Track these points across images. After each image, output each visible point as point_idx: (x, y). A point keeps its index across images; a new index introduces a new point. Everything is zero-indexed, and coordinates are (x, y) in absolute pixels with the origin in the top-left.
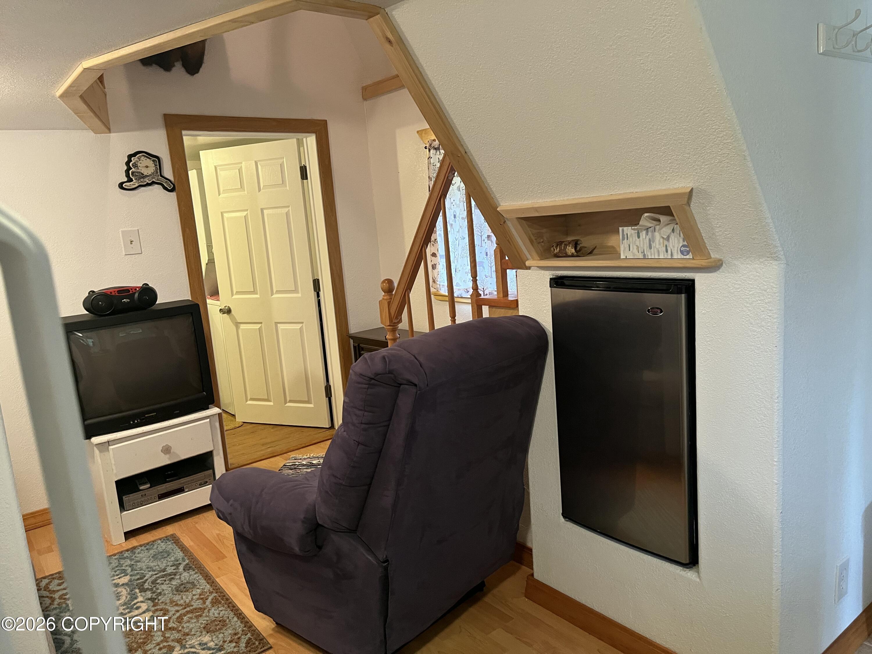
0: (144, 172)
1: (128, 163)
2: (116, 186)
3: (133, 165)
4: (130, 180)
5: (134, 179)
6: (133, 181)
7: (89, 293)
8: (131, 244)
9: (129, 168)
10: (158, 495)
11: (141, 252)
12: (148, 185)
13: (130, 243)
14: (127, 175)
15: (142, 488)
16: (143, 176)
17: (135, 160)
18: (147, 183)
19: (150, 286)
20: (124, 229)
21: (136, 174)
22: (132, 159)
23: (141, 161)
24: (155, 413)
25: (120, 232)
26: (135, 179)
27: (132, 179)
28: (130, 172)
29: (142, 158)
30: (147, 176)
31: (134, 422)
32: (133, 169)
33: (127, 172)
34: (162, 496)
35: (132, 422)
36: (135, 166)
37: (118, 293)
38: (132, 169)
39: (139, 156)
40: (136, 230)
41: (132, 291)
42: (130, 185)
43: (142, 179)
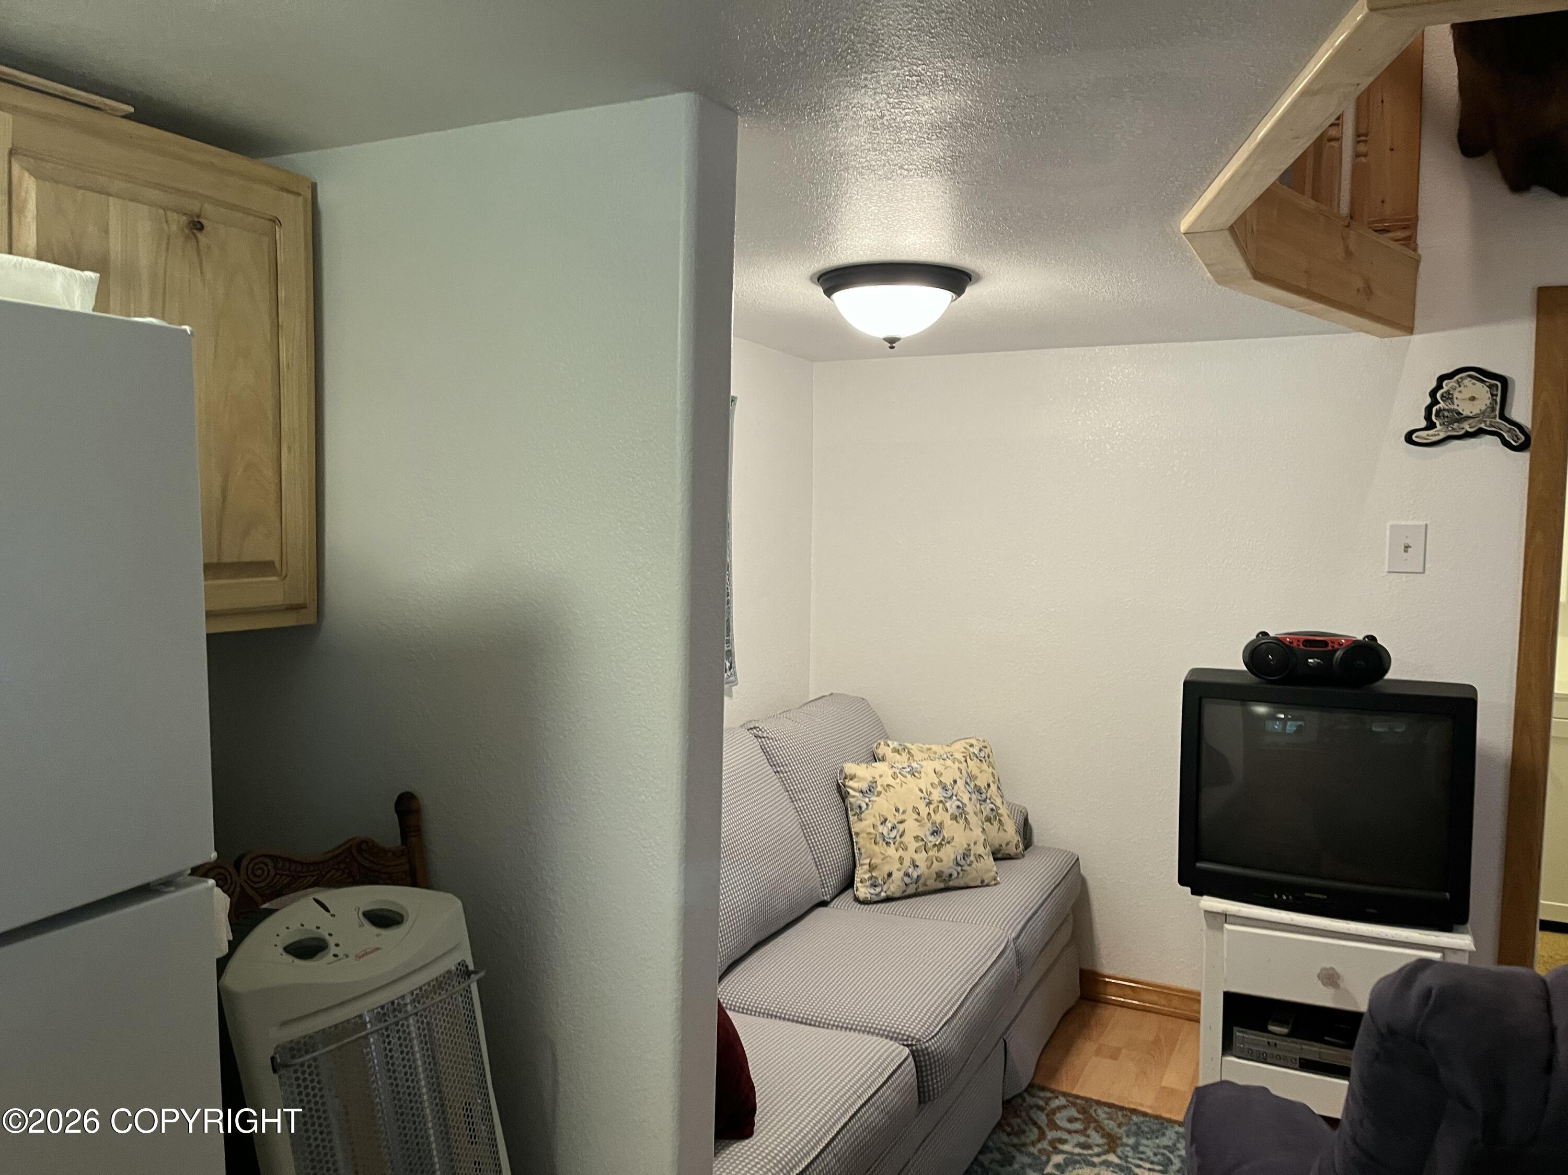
0: (1463, 410)
1: (1433, 394)
2: (1401, 437)
3: (1442, 396)
4: (1431, 426)
5: (1438, 425)
6: (1436, 427)
7: (1258, 636)
8: (1406, 551)
9: (1435, 402)
10: (1300, 1059)
11: (1421, 570)
12: (1468, 435)
13: (1402, 550)
14: (1428, 417)
15: (1272, 1028)
16: (1460, 418)
17: (1450, 385)
18: (1467, 432)
19: (1379, 642)
20: (1396, 522)
21: (1446, 414)
22: (1444, 384)
23: (1462, 388)
24: (1326, 897)
25: (1388, 527)
26: (1440, 425)
27: (1435, 423)
28: (1434, 410)
29: (1467, 382)
30: (1468, 418)
31: (1280, 896)
32: (1442, 405)
33: (1429, 409)
34: (1307, 1065)
35: (1276, 896)
36: (1448, 397)
37: (1304, 645)
38: (1439, 403)
39: (1461, 378)
40: (1418, 526)
41: (1333, 647)
42: (1428, 435)
43: (1456, 424)
